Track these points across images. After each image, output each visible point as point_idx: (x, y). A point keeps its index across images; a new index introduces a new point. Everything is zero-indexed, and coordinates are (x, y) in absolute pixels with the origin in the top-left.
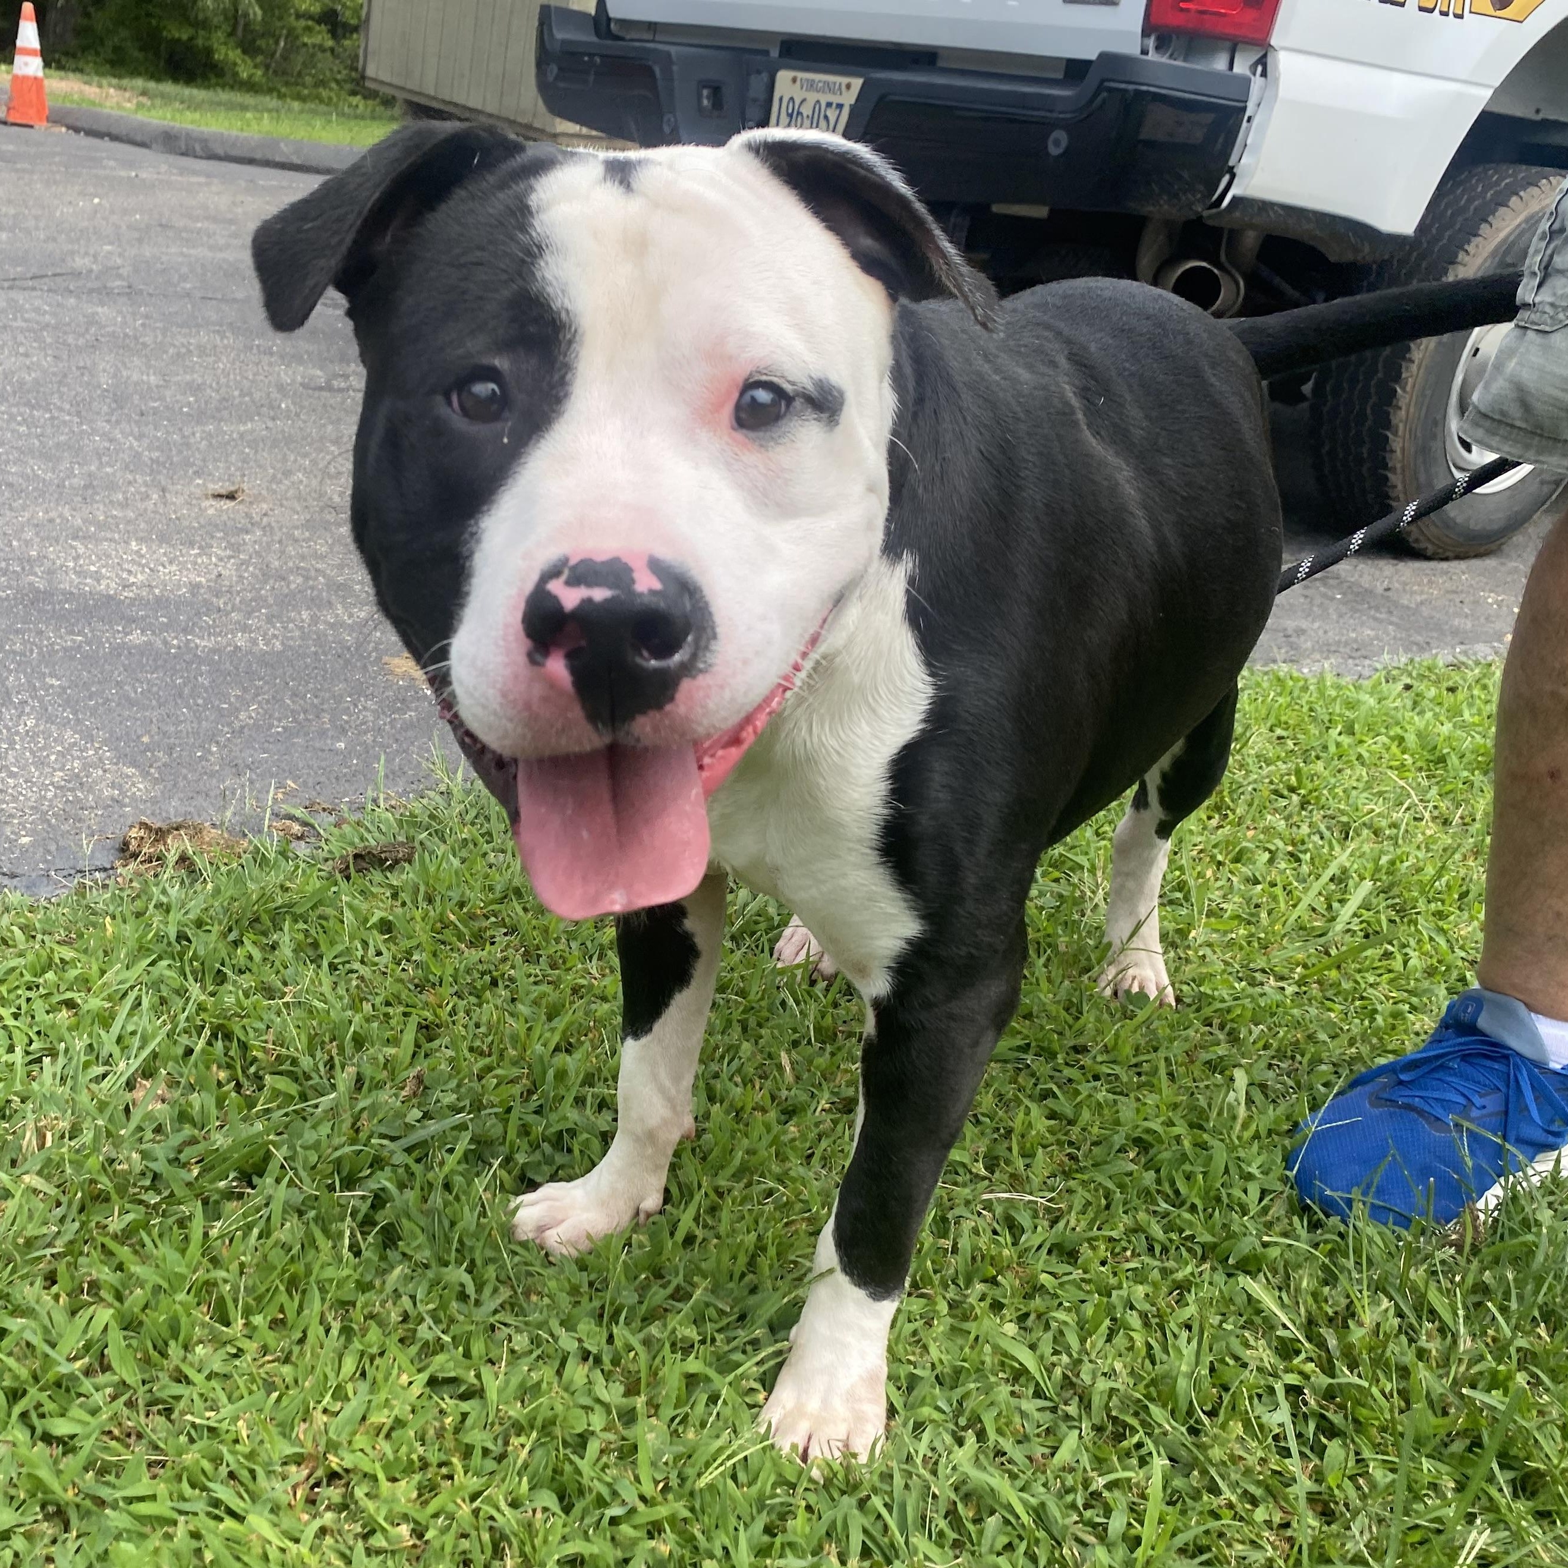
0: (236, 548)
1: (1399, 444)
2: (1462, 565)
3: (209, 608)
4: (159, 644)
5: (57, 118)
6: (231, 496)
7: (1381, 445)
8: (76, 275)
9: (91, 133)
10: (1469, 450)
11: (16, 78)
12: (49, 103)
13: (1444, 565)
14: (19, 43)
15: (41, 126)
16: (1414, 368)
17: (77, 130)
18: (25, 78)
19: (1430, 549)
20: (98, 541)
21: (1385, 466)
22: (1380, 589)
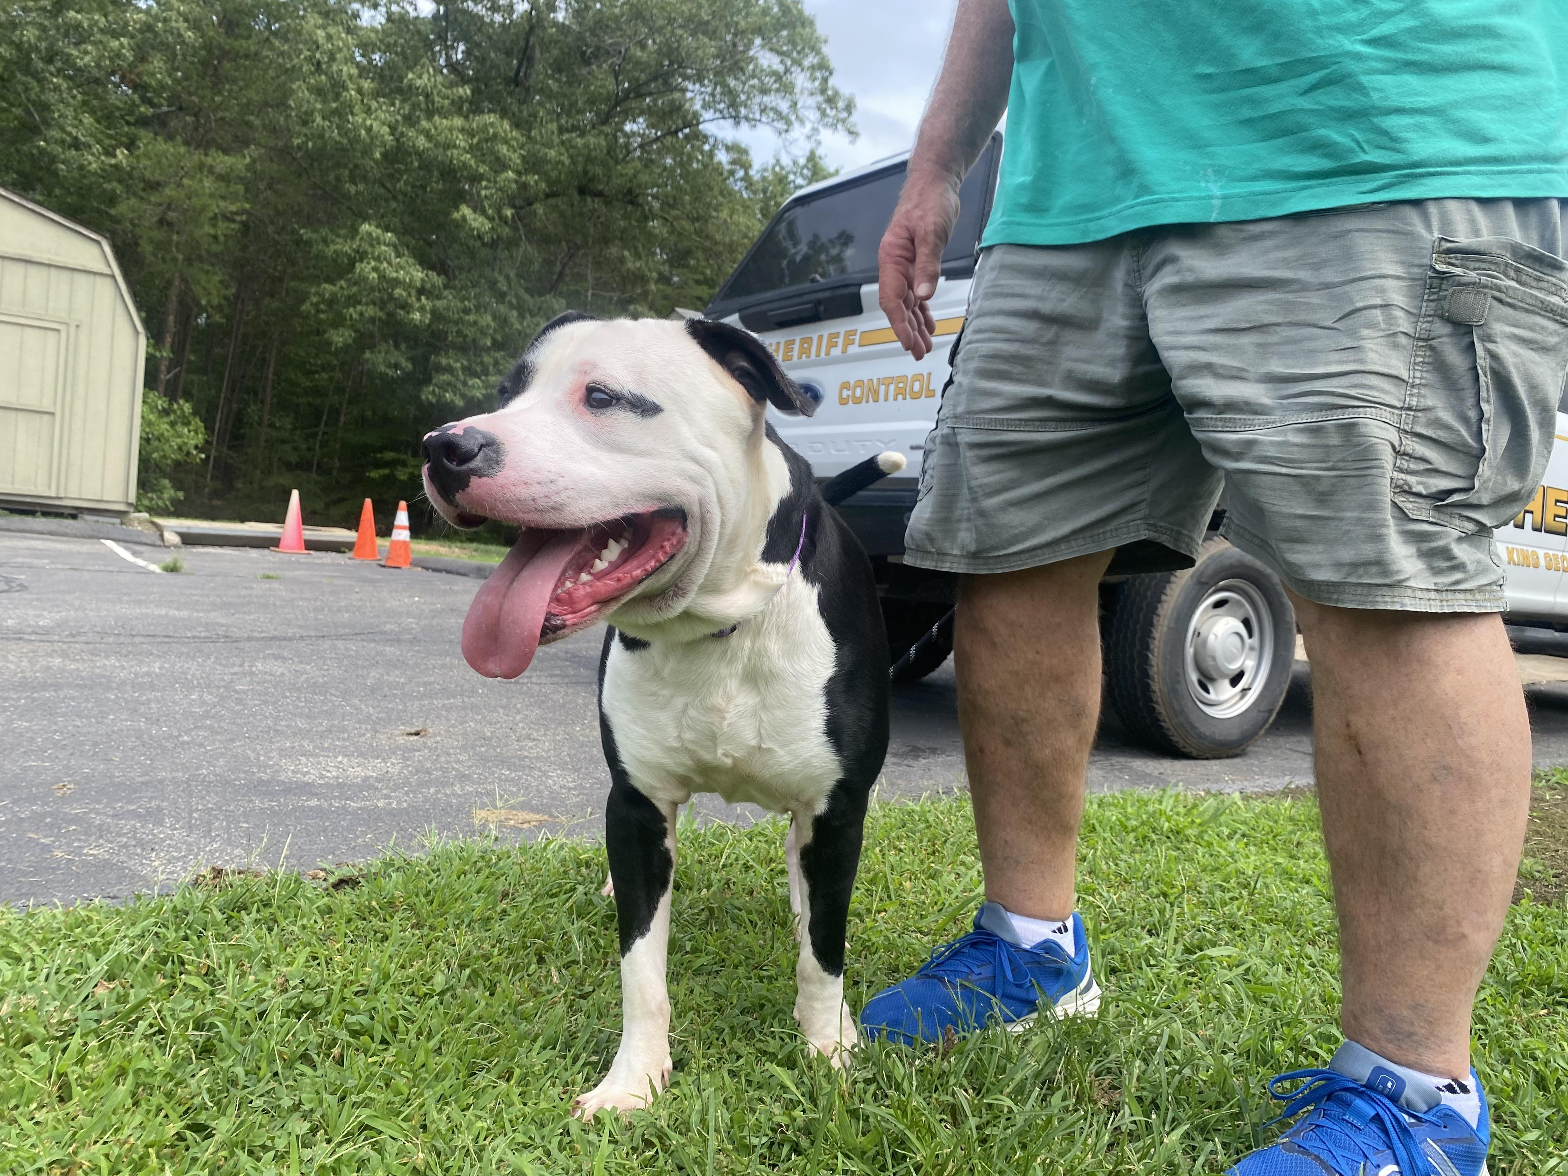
0: (405, 759)
1: (1157, 686)
2: (1217, 762)
3: (370, 787)
4: (326, 805)
5: (416, 564)
6: (417, 734)
7: (1147, 688)
8: (383, 633)
9: (435, 570)
10: (1207, 691)
11: (393, 542)
12: (412, 556)
13: (1205, 762)
14: (396, 523)
15: (406, 567)
16: (1156, 642)
17: (427, 569)
18: (398, 542)
19: (1195, 754)
20: (317, 756)
21: (1151, 700)
22: (1156, 773)
